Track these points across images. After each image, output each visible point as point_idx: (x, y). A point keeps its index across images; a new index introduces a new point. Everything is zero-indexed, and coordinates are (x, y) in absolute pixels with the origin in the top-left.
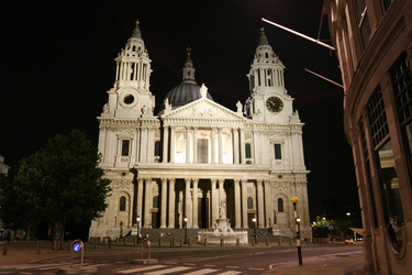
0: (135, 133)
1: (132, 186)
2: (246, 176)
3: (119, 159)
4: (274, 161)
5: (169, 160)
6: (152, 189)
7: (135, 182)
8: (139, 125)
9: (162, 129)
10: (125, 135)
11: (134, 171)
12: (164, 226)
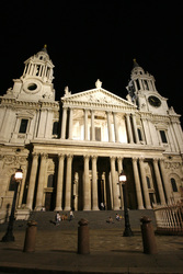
0: (34, 113)
1: (26, 163)
2: (143, 155)
3: (15, 136)
4: (162, 144)
5: (67, 137)
6: (47, 166)
7: (30, 159)
8: (39, 106)
9: (61, 112)
10: (25, 114)
11: (30, 147)
12: (59, 208)
